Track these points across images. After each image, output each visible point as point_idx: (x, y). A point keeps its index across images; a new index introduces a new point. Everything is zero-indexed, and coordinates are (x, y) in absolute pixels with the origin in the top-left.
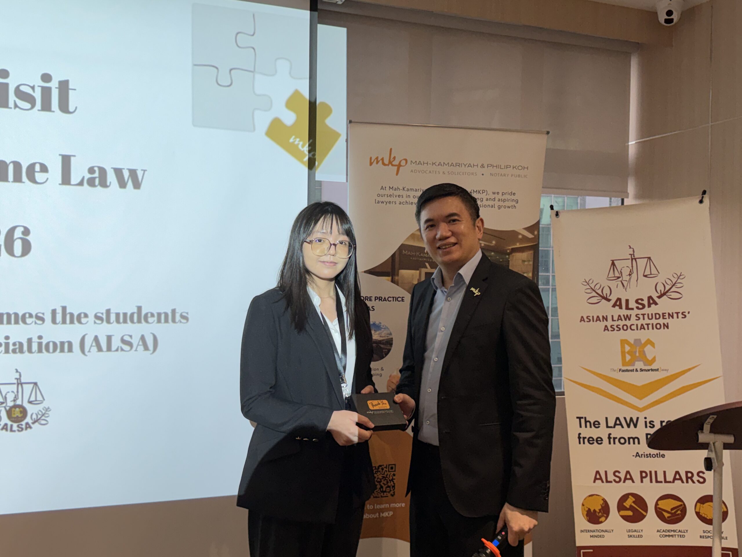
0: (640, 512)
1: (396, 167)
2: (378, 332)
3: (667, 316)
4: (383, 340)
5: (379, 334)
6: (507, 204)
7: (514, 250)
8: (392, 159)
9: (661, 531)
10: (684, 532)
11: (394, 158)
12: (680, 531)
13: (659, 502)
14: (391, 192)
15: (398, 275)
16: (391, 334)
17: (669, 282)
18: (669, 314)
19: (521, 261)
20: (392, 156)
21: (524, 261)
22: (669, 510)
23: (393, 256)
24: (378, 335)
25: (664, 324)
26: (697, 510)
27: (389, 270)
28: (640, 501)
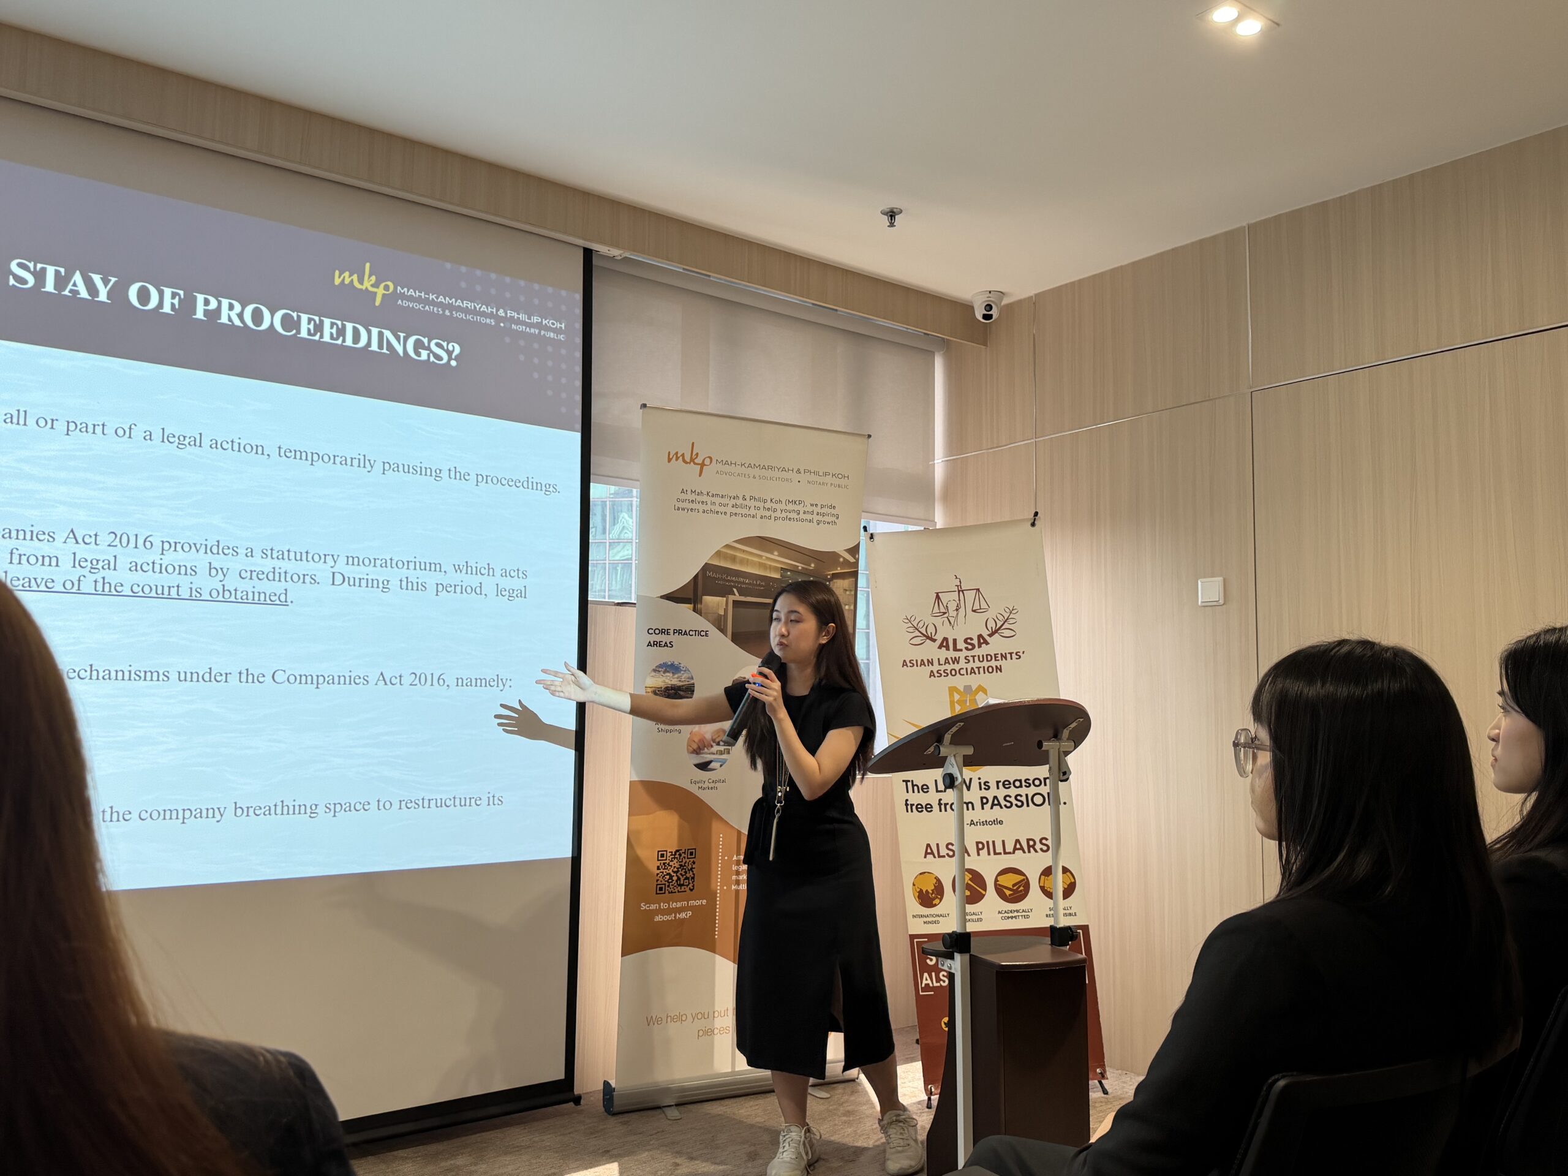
0: (979, 891)
1: (700, 466)
2: (676, 676)
3: (1000, 658)
4: (683, 686)
5: (678, 678)
6: (827, 519)
7: (836, 576)
8: (694, 457)
9: (1003, 912)
10: (1029, 912)
11: (697, 454)
12: (1023, 911)
13: (999, 878)
14: (693, 497)
15: (701, 603)
16: (692, 678)
17: (1001, 618)
18: (1002, 654)
19: (842, 591)
20: (694, 454)
21: (846, 590)
22: (1011, 887)
23: (696, 577)
24: (676, 680)
25: (996, 666)
26: (1042, 884)
27: (691, 596)
28: (977, 878)
